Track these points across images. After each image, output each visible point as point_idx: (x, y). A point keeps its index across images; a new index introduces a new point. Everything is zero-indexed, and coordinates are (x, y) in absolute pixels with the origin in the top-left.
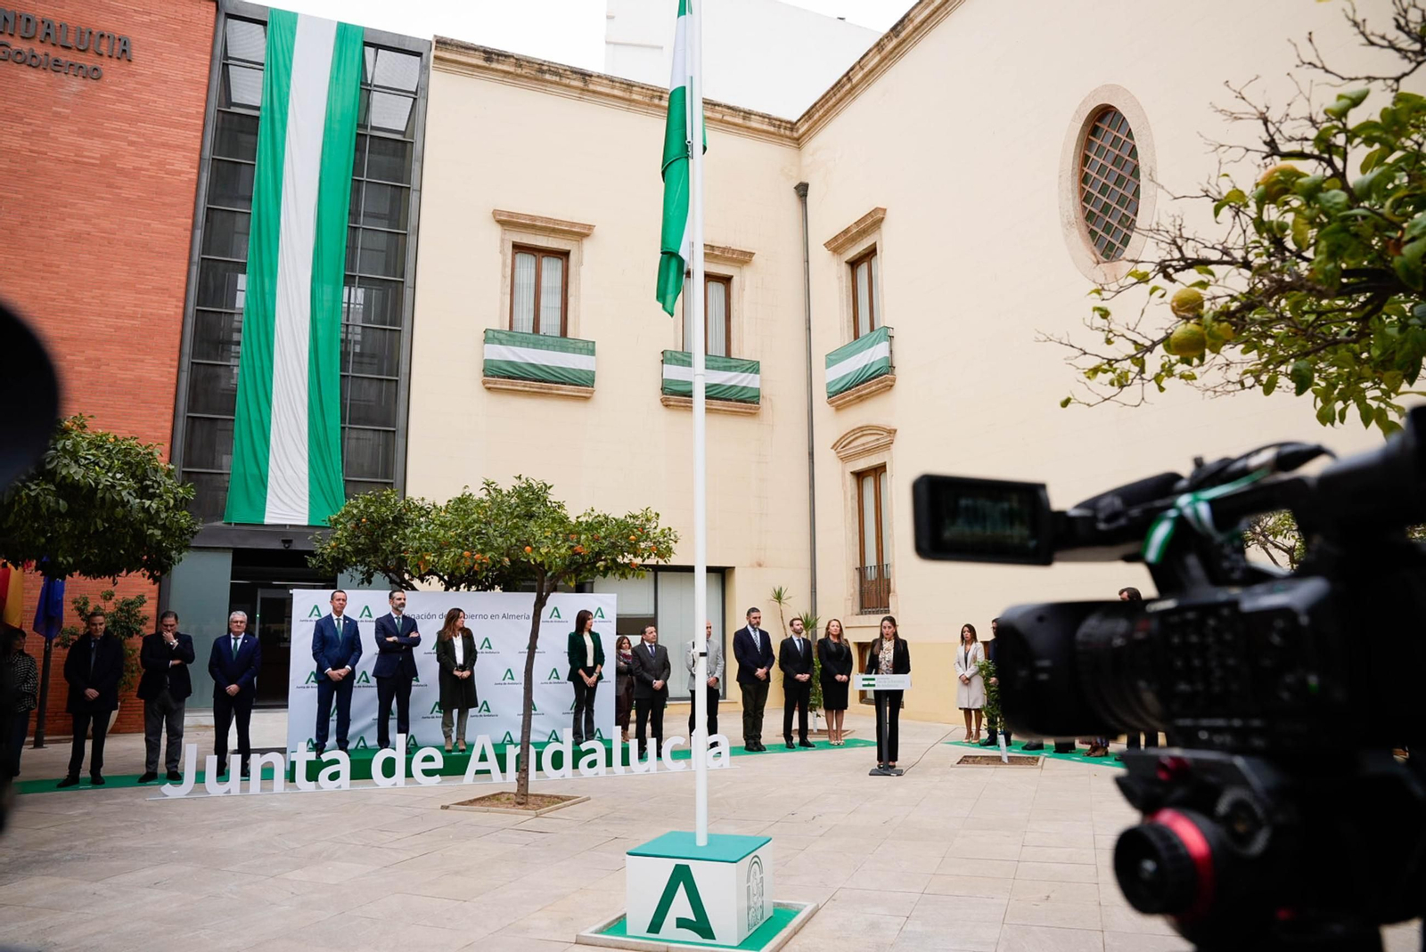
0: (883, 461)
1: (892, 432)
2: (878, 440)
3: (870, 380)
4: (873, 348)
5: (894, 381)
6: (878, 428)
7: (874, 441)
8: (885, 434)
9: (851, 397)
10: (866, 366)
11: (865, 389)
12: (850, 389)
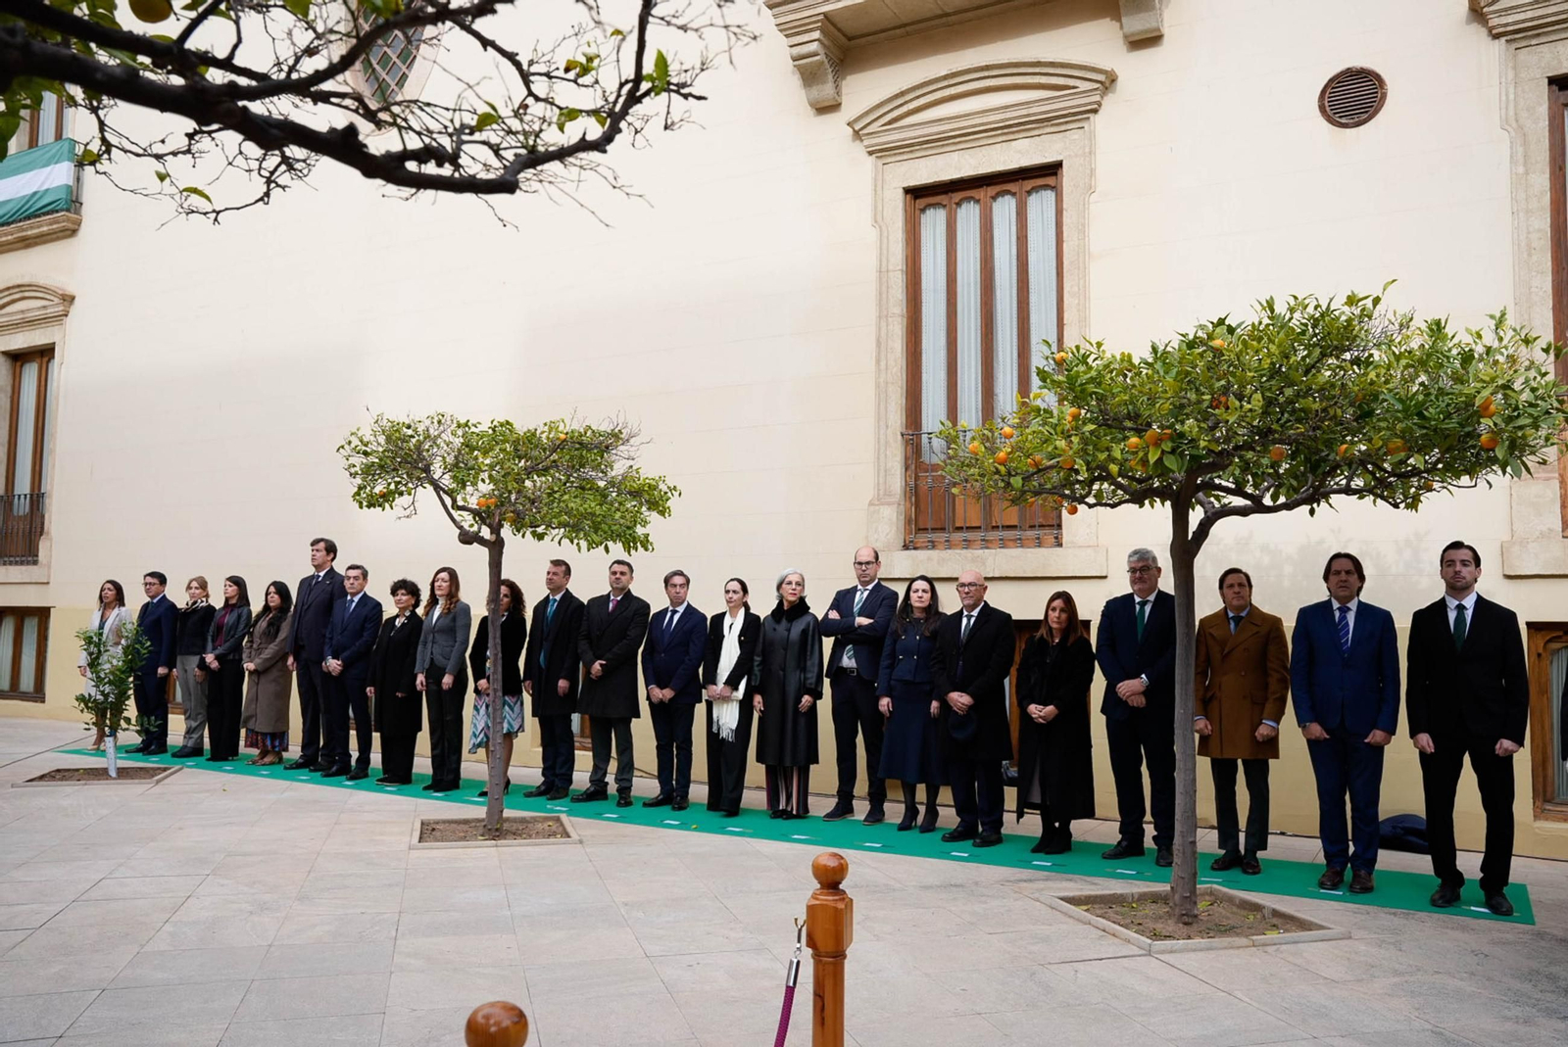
0: (51, 341)
1: (69, 299)
2: (45, 307)
3: (39, 216)
4: (49, 168)
5: (79, 225)
6: (45, 289)
7: (39, 308)
8: (56, 300)
9: (10, 237)
10: (35, 193)
11: (32, 228)
12: (8, 224)
